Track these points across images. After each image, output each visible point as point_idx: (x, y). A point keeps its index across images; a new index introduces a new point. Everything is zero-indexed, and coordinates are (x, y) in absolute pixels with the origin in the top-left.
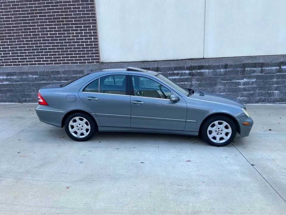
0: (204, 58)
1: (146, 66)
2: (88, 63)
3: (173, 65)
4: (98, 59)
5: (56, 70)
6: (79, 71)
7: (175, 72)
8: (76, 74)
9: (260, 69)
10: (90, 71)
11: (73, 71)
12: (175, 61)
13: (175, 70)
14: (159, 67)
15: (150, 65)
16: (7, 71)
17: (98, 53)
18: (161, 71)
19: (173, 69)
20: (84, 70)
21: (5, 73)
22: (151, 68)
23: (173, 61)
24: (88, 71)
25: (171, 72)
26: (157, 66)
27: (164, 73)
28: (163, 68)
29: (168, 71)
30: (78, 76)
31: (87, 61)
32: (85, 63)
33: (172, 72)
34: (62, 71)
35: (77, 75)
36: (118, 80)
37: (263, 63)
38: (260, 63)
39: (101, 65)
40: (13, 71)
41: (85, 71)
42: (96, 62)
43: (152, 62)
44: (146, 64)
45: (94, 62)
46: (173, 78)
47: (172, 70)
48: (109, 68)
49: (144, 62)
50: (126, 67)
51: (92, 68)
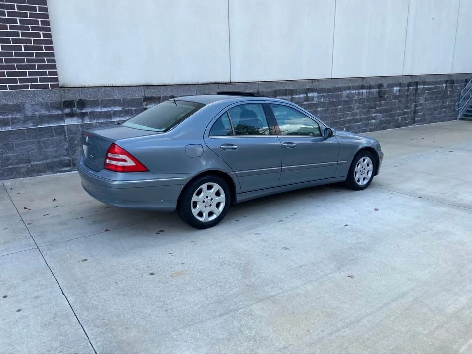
0: (231, 82)
1: (153, 93)
2: (33, 87)
3: (194, 92)
4: (56, 80)
6: (12, 105)
8: (4, 113)
9: (290, 97)
10: (38, 105)
14: (175, 95)
15: (159, 91)
17: (54, 67)
20: (23, 105)
22: (162, 98)
23: (195, 85)
24: (33, 105)
26: (170, 93)
30: (10, 116)
31: (29, 84)
32: (27, 87)
35: (8, 115)
36: (102, 121)
37: (292, 90)
38: (289, 90)
39: (64, 93)
41: (27, 106)
42: (52, 86)
43: (162, 87)
44: (153, 91)
45: (47, 86)
48: (83, 98)
49: (150, 87)
50: (117, 96)
51: (44, 99)
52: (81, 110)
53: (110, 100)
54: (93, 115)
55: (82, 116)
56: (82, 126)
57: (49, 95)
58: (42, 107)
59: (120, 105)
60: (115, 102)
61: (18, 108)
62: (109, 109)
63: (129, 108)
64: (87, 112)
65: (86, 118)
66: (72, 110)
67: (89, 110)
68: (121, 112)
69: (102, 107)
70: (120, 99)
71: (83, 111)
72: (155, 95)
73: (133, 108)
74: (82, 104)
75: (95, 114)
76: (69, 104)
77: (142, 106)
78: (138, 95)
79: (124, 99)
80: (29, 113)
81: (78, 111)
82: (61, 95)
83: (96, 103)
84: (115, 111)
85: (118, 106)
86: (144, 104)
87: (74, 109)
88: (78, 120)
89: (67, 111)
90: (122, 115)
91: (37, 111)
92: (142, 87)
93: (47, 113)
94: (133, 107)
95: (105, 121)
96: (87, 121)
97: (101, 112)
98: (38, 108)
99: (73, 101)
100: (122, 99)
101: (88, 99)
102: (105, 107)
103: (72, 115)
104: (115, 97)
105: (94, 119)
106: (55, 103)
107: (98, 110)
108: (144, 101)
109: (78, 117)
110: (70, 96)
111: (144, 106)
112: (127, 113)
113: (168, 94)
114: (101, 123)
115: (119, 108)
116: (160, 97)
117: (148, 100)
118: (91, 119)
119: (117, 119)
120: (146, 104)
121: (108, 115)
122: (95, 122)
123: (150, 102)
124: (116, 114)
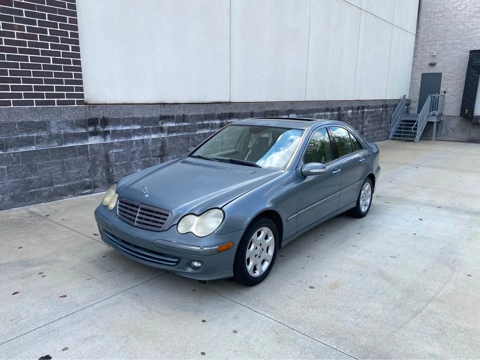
2: (59, 103)
3: (202, 112)
4: (82, 96)
6: (38, 122)
7: (204, 123)
8: (30, 130)
10: (63, 122)
12: (205, 105)
13: (205, 120)
14: (186, 114)
15: (174, 110)
17: (81, 82)
18: (189, 122)
19: (203, 117)
20: (49, 122)
23: (203, 105)
24: (58, 123)
25: (200, 123)
26: (183, 112)
27: (191, 124)
28: (191, 116)
29: (197, 122)
30: (35, 135)
31: (56, 100)
32: (53, 103)
33: (202, 123)
35: (34, 133)
41: (53, 123)
42: (78, 103)
43: (176, 106)
44: (168, 109)
45: (73, 103)
46: (203, 132)
47: (202, 120)
48: (106, 116)
49: (166, 106)
50: (138, 115)
51: (69, 117)
52: (104, 128)
53: (131, 119)
54: (115, 134)
55: (105, 134)
56: (105, 145)
57: (75, 113)
58: (67, 125)
59: (139, 124)
60: (135, 121)
61: (44, 126)
62: (129, 128)
63: (147, 127)
64: (109, 131)
65: (108, 136)
66: (96, 128)
67: (110, 128)
68: (139, 130)
69: (123, 125)
70: (139, 118)
71: (106, 129)
72: (170, 114)
73: (151, 127)
74: (105, 122)
75: (117, 132)
76: (93, 122)
77: (158, 124)
78: (156, 114)
79: (143, 118)
80: (54, 131)
81: (101, 130)
82: (86, 113)
83: (117, 122)
84: (134, 130)
85: (137, 125)
86: (160, 122)
87: (98, 127)
88: (101, 139)
89: (91, 129)
90: (141, 134)
91: (62, 129)
92: (159, 105)
93: (72, 131)
94: (150, 125)
95: (125, 140)
96: (109, 140)
97: (122, 131)
98: (63, 125)
99: (97, 119)
100: (141, 117)
101: (110, 117)
102: (126, 125)
103: (95, 133)
104: (136, 116)
105: (115, 138)
106: (80, 120)
107: (120, 128)
108: (160, 120)
109: (101, 136)
110: (94, 114)
111: (160, 125)
112: (146, 131)
113: (181, 112)
114: (121, 143)
115: (138, 127)
116: (174, 116)
117: (164, 118)
118: (112, 138)
119: (136, 138)
120: (162, 123)
121: (128, 134)
122: (116, 141)
123: (165, 120)
124: (135, 132)
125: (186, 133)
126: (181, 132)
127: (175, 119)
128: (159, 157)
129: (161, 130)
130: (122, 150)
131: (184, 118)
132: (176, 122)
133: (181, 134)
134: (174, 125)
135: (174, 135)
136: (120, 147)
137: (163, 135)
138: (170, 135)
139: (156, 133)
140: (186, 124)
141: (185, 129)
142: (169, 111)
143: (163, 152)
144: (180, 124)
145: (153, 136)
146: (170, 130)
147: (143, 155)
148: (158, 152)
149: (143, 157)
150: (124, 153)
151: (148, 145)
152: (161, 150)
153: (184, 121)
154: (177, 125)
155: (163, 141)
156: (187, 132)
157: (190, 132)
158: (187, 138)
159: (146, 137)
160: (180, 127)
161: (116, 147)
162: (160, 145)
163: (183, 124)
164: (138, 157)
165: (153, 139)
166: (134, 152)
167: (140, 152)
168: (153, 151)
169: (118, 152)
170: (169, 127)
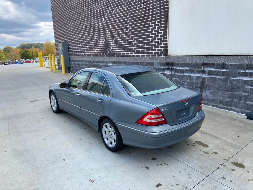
1: (210, 61)
2: (157, 56)
3: (244, 62)
4: (166, 52)
5: (137, 61)
7: (247, 71)
11: (147, 63)
12: (248, 57)
13: (247, 69)
14: (226, 63)
15: (214, 60)
16: (113, 60)
18: (228, 69)
19: (245, 67)
21: (111, 61)
22: (215, 64)
23: (246, 57)
25: (241, 71)
26: (223, 61)
27: (231, 71)
28: (231, 65)
29: (238, 70)
30: (150, 67)
31: (156, 54)
32: (155, 56)
33: (244, 71)
34: (140, 62)
39: (167, 58)
40: (115, 61)
41: (155, 63)
42: (164, 55)
44: (210, 59)
45: (161, 55)
46: (244, 79)
47: (244, 69)
48: (173, 61)
49: (208, 56)
50: (188, 61)
51: (159, 61)
52: (172, 67)
53: (184, 64)
54: (176, 71)
55: (172, 70)
56: (171, 75)
57: (162, 59)
58: (159, 64)
60: (187, 65)
61: (152, 64)
62: (183, 68)
63: (194, 69)
64: (173, 69)
65: (173, 71)
66: (168, 67)
67: (174, 68)
68: (189, 70)
69: (180, 67)
70: (189, 63)
71: (172, 68)
72: (211, 62)
73: (196, 69)
74: (172, 64)
75: (177, 70)
76: (167, 64)
77: (201, 68)
78: (199, 62)
79: (191, 64)
80: (155, 66)
81: (171, 68)
82: (165, 60)
83: (178, 65)
84: (186, 70)
86: (203, 67)
87: (169, 66)
88: (170, 72)
89: (167, 67)
90: (189, 72)
91: (157, 66)
92: (203, 57)
93: (160, 67)
94: (196, 68)
95: (181, 74)
96: (173, 73)
97: (179, 69)
98: (158, 64)
99: (169, 63)
100: (190, 63)
101: (175, 62)
102: (181, 67)
103: (168, 69)
104: (187, 62)
105: (176, 73)
106: (163, 63)
107: (178, 68)
108: (203, 66)
109: (170, 70)
110: (170, 60)
111: (202, 69)
112: (192, 71)
113: (222, 61)
114: (179, 75)
115: (188, 68)
116: (214, 64)
117: (206, 65)
118: (175, 72)
119: (186, 74)
120: (204, 68)
121: (182, 71)
122: (176, 74)
123: (206, 66)
124: (186, 71)
125: (224, 77)
126: (220, 75)
127: (215, 66)
128: (200, 88)
129: (203, 72)
130: (178, 79)
131: (224, 66)
132: (216, 68)
133: (220, 77)
134: (213, 70)
135: (213, 77)
136: (177, 78)
137: (204, 76)
138: (210, 76)
139: (198, 73)
140: (225, 70)
141: (224, 74)
142: (211, 60)
143: (203, 86)
144: (219, 70)
145: (197, 75)
146: (210, 73)
147: (189, 85)
148: (199, 85)
149: (190, 86)
150: (179, 81)
151: (193, 80)
152: (202, 85)
153: (223, 68)
154: (216, 70)
155: (203, 79)
156: (226, 76)
157: (229, 77)
158: (226, 81)
159: (192, 75)
160: (219, 72)
161: (176, 77)
162: (201, 81)
163: (222, 70)
164: (186, 85)
165: (196, 77)
166: (184, 82)
167: (188, 82)
168: (196, 84)
169: (176, 80)
170: (209, 71)
